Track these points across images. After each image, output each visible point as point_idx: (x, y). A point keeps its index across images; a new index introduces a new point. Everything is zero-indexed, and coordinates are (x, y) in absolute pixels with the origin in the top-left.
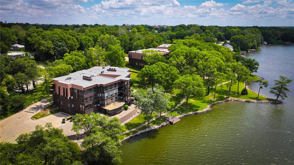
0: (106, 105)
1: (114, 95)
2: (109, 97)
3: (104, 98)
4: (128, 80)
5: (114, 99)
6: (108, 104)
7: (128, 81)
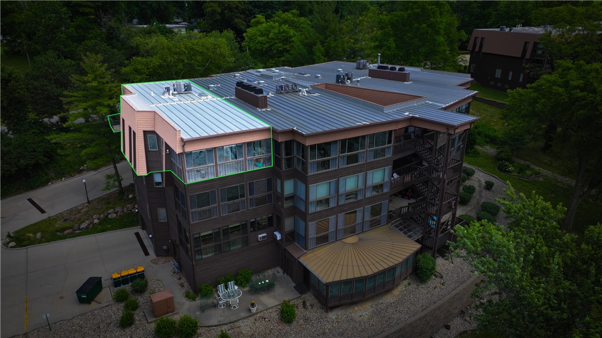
0: (311, 244)
1: (368, 195)
2: (332, 204)
3: (307, 208)
4: (456, 123)
5: (363, 215)
6: (323, 240)
7: (455, 128)
